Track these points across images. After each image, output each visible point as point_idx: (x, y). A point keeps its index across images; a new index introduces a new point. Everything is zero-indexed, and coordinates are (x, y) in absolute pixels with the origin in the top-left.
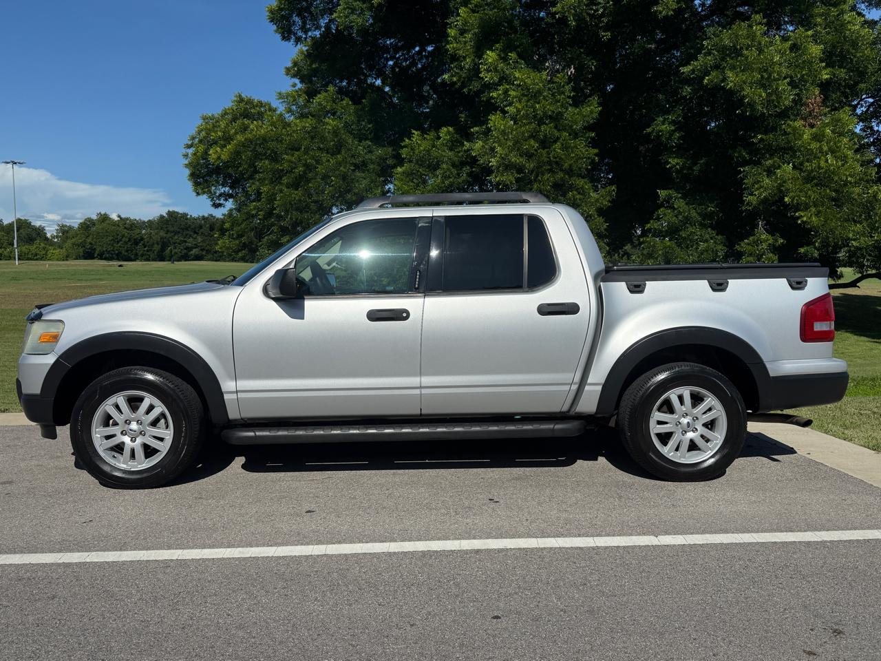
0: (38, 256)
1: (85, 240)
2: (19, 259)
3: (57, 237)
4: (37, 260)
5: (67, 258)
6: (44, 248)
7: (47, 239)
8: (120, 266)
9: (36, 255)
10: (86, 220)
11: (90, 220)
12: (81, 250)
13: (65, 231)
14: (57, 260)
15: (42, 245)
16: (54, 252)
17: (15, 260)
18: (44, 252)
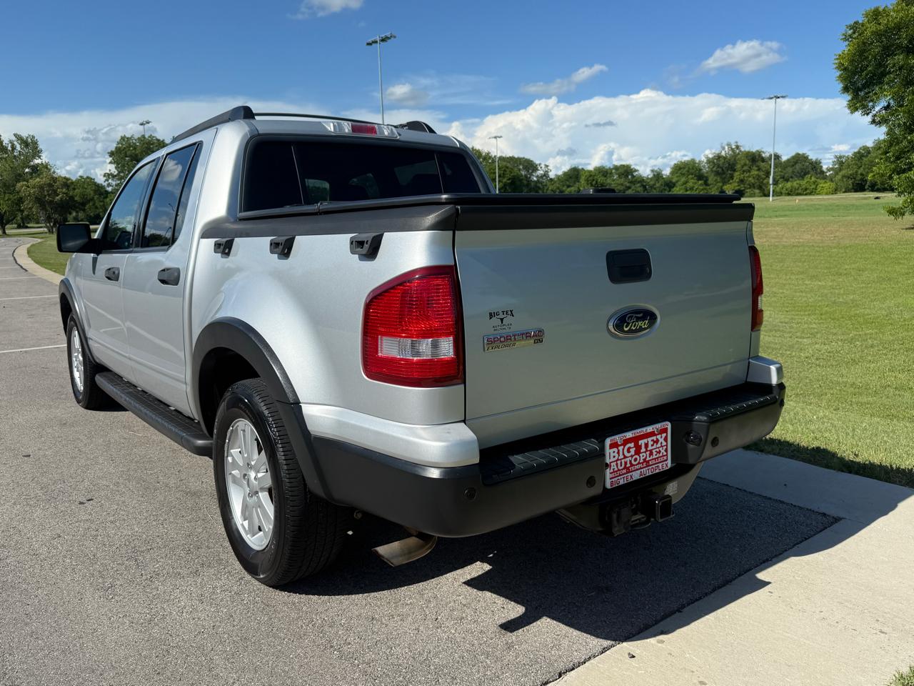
0: (808, 191)
1: (857, 172)
2: (773, 196)
3: (832, 169)
4: (806, 194)
5: (835, 191)
6: (814, 183)
7: (822, 172)
8: (877, 198)
9: (806, 189)
10: (860, 149)
11: (865, 148)
12: (850, 182)
13: (841, 162)
14: (827, 194)
15: (813, 179)
16: (824, 185)
17: (769, 196)
18: (813, 186)
